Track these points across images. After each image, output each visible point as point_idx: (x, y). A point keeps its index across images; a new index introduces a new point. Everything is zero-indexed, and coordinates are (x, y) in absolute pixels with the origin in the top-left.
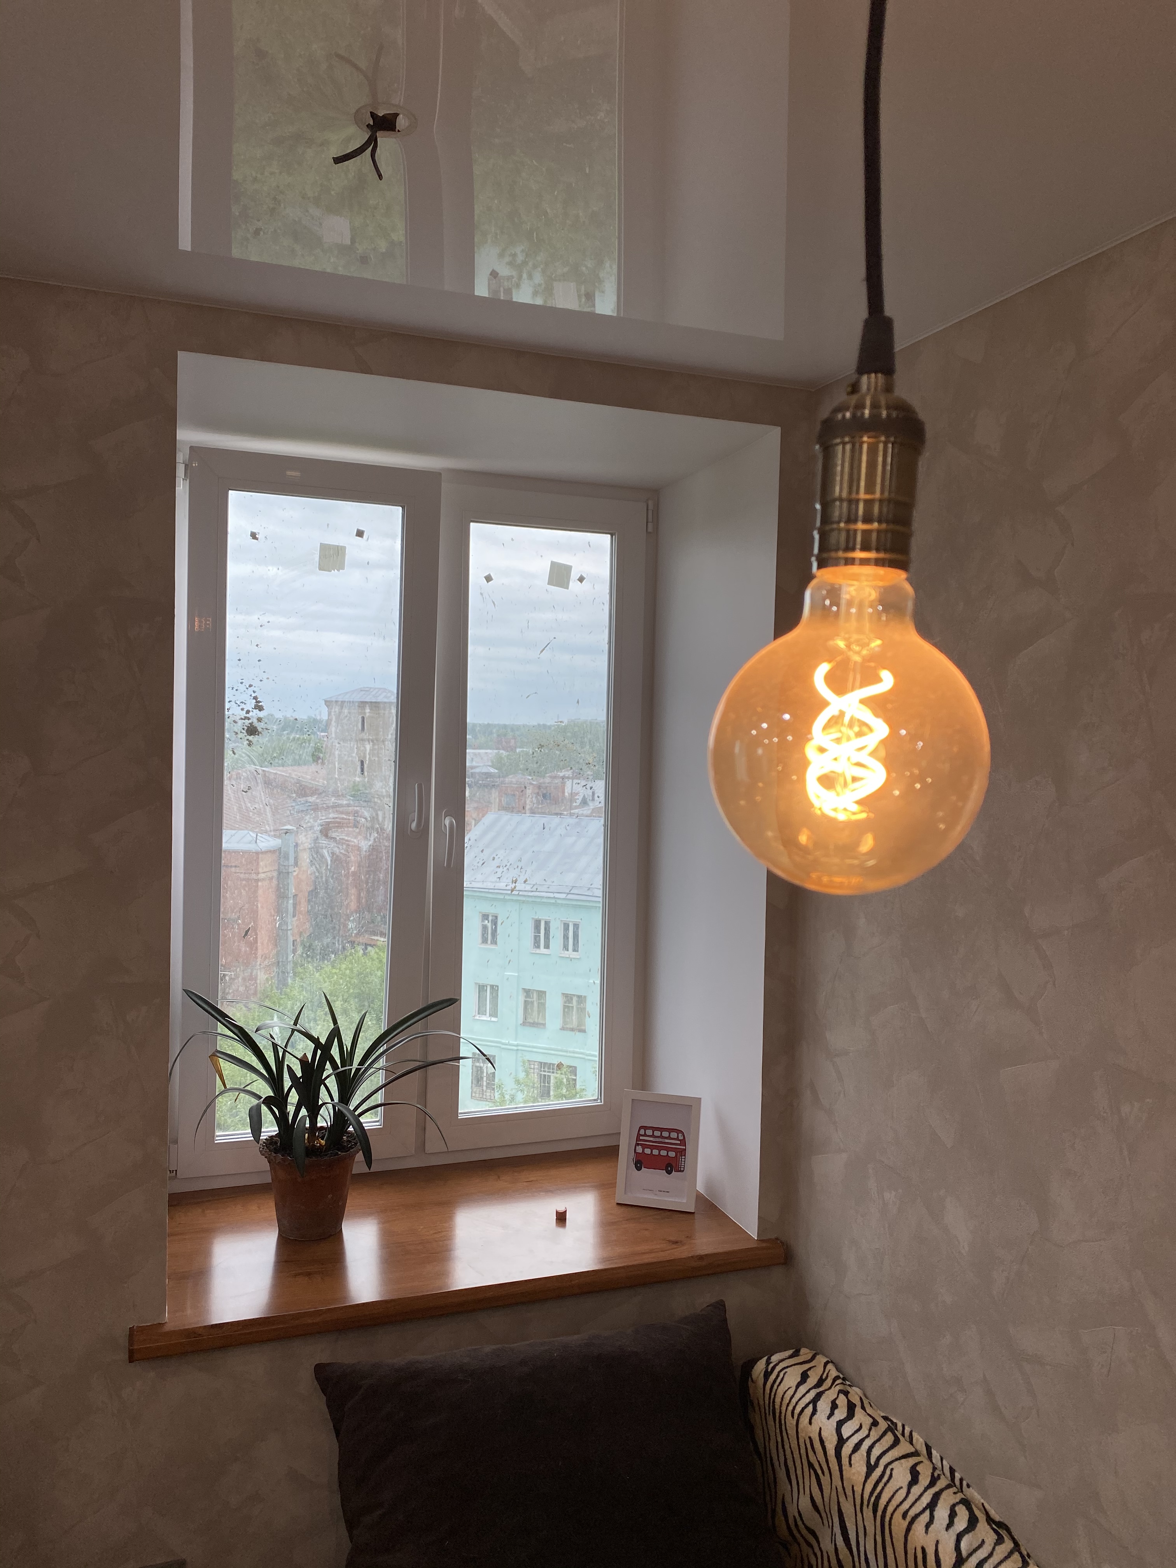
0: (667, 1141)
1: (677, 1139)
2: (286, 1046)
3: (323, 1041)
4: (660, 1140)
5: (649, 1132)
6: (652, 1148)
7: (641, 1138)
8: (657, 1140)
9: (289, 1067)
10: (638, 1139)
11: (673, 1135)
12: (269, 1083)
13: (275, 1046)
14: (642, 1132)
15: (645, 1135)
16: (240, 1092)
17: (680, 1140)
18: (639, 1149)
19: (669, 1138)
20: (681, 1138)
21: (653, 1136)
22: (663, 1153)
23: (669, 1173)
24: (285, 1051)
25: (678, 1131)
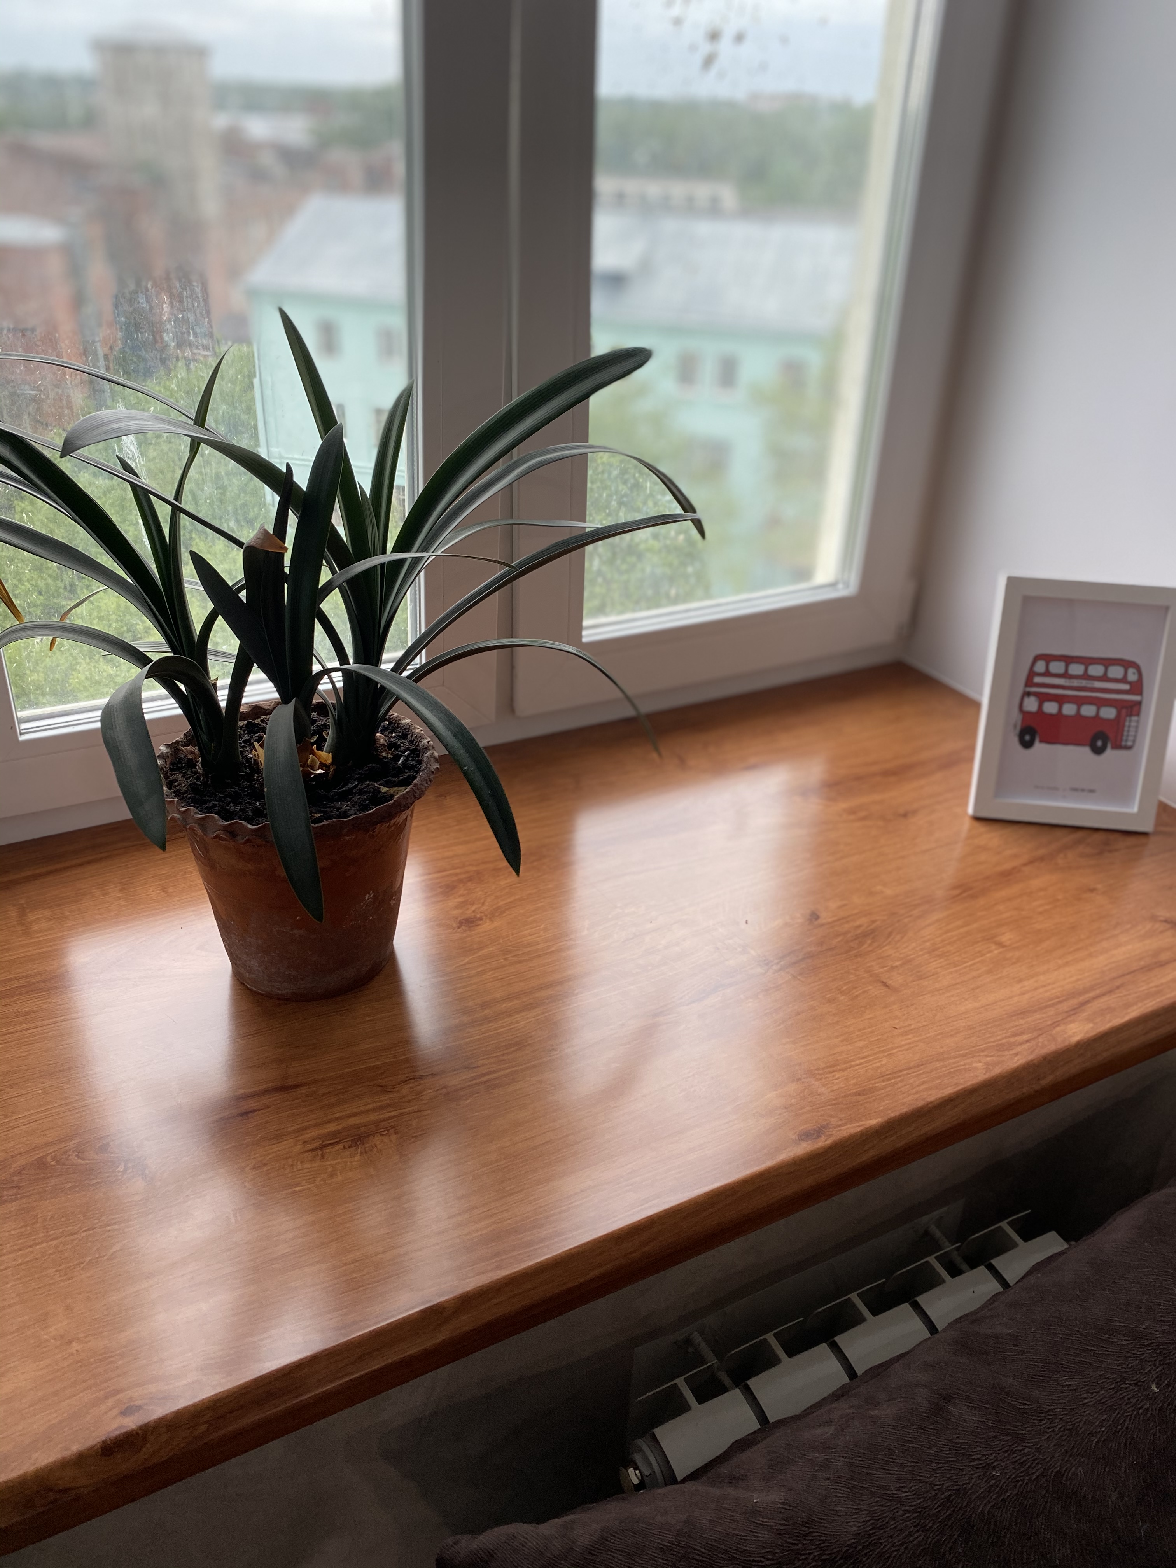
0: (1098, 684)
1: (1124, 680)
2: (178, 495)
3: (302, 479)
4: (1084, 683)
5: (1057, 667)
6: (1061, 700)
7: (1037, 680)
8: (1076, 683)
9: (199, 562)
10: (1029, 682)
11: (1116, 672)
12: (142, 605)
13: (142, 496)
14: (1040, 667)
15: (1047, 674)
16: (57, 633)
17: (1130, 683)
18: (1031, 705)
19: (1105, 678)
20: (1132, 676)
21: (1065, 675)
22: (1088, 711)
23: (1098, 751)
24: (177, 510)
25: (1127, 664)
